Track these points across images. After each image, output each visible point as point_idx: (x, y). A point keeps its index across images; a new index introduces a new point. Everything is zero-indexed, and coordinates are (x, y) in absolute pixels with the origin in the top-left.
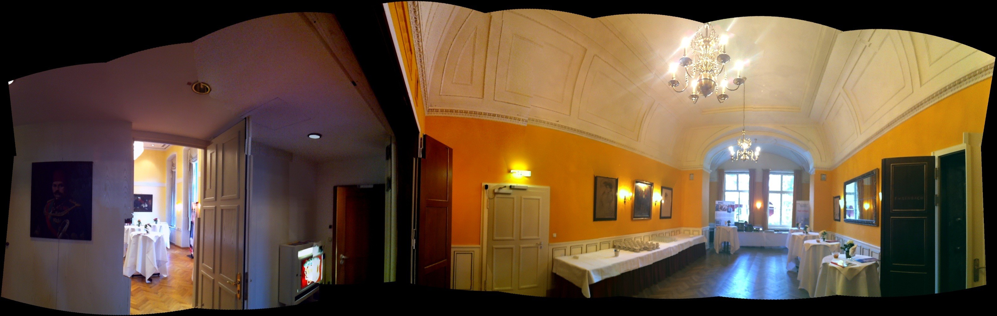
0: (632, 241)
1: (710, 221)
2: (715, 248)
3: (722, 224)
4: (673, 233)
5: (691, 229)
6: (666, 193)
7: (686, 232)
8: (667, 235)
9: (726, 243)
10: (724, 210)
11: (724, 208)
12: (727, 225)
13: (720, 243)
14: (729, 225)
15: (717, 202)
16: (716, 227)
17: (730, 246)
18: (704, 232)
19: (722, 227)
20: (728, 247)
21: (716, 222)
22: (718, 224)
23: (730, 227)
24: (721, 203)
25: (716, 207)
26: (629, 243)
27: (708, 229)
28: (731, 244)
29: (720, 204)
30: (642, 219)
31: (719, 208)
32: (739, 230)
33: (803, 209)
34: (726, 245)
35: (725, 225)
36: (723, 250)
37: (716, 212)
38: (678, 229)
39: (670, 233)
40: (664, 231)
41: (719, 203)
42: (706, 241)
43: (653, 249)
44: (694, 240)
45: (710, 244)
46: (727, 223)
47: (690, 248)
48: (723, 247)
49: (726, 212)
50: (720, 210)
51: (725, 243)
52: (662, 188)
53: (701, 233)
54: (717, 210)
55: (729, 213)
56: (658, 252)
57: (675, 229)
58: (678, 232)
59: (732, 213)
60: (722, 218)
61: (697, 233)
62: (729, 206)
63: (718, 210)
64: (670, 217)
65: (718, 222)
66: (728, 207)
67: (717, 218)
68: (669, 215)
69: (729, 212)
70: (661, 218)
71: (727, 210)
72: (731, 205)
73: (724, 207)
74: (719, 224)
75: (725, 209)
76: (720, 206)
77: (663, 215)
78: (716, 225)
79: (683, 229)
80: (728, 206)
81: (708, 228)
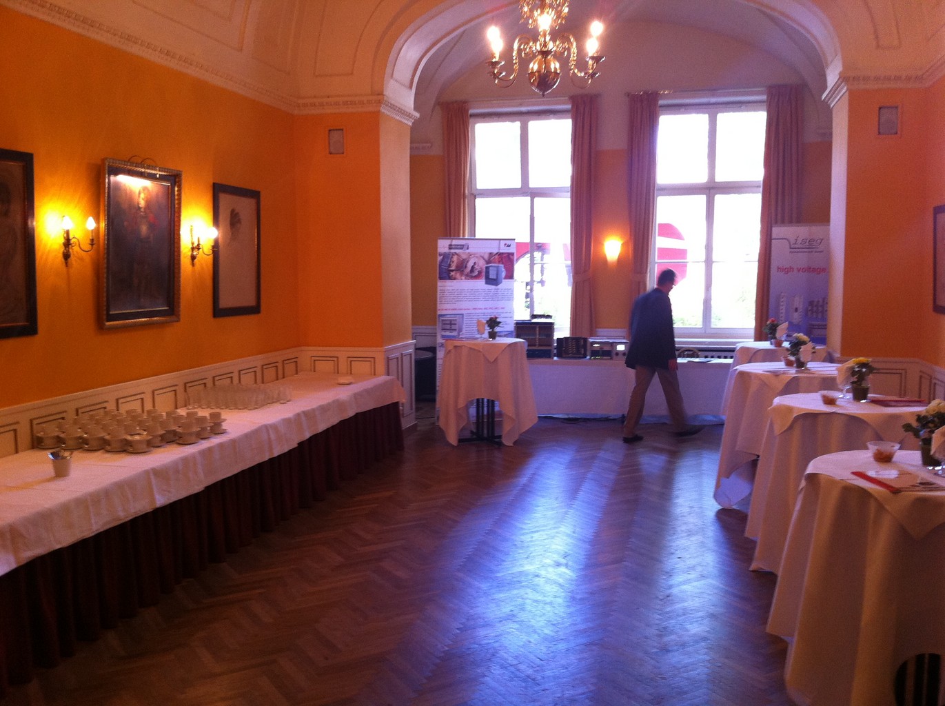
0: (106, 413)
1: (416, 320)
2: (442, 424)
3: (465, 332)
4: (270, 373)
5: (343, 353)
6: (233, 211)
7: (323, 366)
8: (247, 379)
9: (485, 403)
10: (473, 275)
11: (473, 268)
12: (486, 335)
13: (462, 404)
14: (493, 335)
15: (443, 245)
16: (442, 345)
17: (501, 414)
18: (393, 364)
19: (466, 343)
20: (493, 421)
21: (444, 323)
22: (451, 330)
23: (499, 340)
24: (461, 247)
25: (440, 266)
26: (98, 422)
27: (411, 350)
28: (504, 406)
29: (457, 251)
30: (143, 325)
31: (453, 268)
32: (532, 354)
33: (802, 260)
34: (485, 413)
35: (478, 336)
36: (472, 432)
37: (440, 284)
38: (289, 353)
39: (259, 375)
40: (233, 365)
41: (451, 247)
42: (403, 395)
43: (201, 436)
44: (356, 396)
45: (418, 409)
46: (487, 329)
47: (343, 424)
48: (474, 419)
49: (481, 284)
50: (458, 275)
51: (479, 403)
52: (218, 191)
53: (381, 367)
54: (446, 275)
55: (493, 287)
56: (221, 445)
57: (278, 356)
58: (290, 368)
59: (505, 284)
60: (465, 306)
61: (365, 367)
62: (491, 259)
63: (450, 278)
64: (255, 310)
65: (451, 323)
66: (488, 262)
67: (445, 308)
68: (250, 301)
69: (493, 281)
70: (219, 312)
71: (484, 274)
72: (500, 254)
73: (470, 264)
74: (455, 334)
75: (476, 273)
76: (455, 258)
77: (225, 302)
78: (443, 337)
79: (307, 354)
80: (486, 257)
81: (408, 345)
